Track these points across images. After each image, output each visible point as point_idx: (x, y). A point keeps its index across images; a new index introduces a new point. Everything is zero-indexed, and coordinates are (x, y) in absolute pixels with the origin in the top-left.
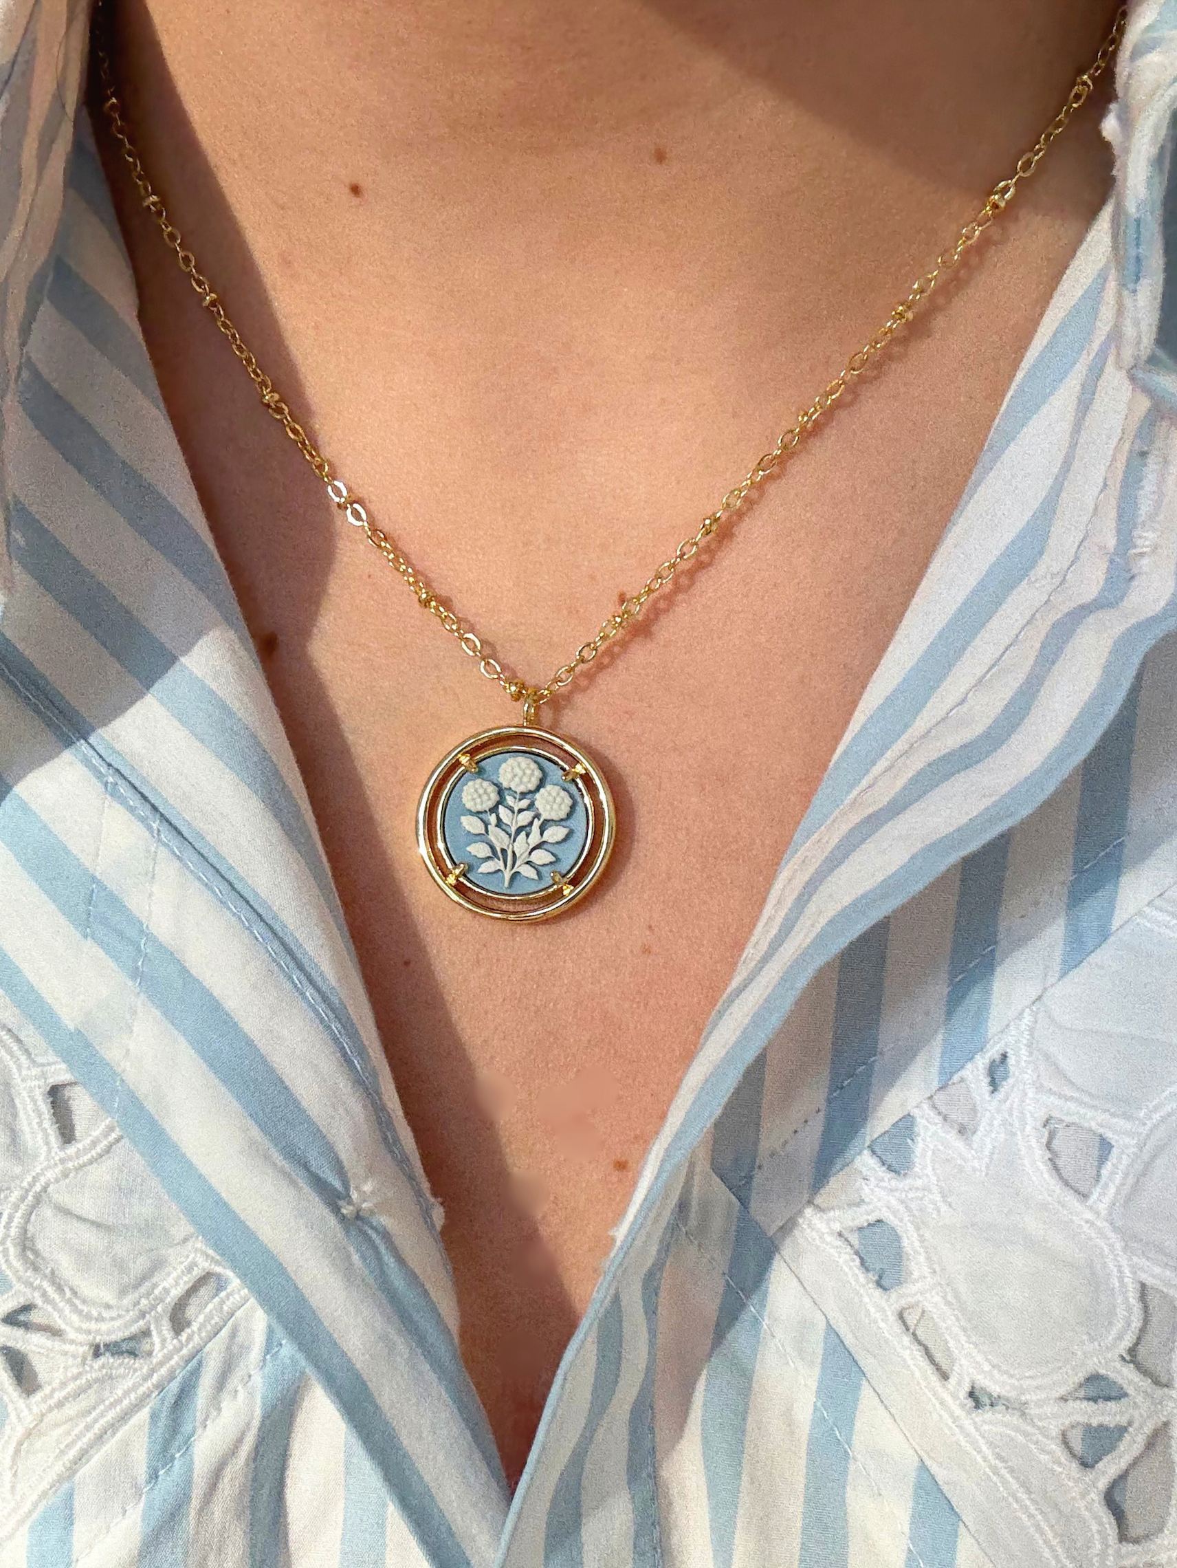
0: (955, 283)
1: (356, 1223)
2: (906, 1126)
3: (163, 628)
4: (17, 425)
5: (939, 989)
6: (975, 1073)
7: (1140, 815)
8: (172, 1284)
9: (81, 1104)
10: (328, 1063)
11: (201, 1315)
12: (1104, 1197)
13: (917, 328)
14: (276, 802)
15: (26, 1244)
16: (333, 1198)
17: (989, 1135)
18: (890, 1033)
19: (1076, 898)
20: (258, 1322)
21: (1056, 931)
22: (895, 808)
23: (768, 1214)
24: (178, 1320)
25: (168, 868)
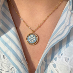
0: (59, 5)
1: (22, 64)
2: (56, 58)
3: (10, 27)
4: (1, 14)
5: (58, 49)
6: (60, 54)
7: (71, 38)
8: (11, 68)
9: (5, 56)
10: (20, 54)
11: (12, 69)
12: (68, 62)
13: (57, 8)
14: (17, 38)
15: (2, 65)
16: (21, 62)
17: (61, 58)
18: (55, 52)
19: (67, 44)
20: (16, 70)
21: (65, 46)
22: (56, 38)
23: (48, 63)
24: (11, 70)
25: (10, 42)
